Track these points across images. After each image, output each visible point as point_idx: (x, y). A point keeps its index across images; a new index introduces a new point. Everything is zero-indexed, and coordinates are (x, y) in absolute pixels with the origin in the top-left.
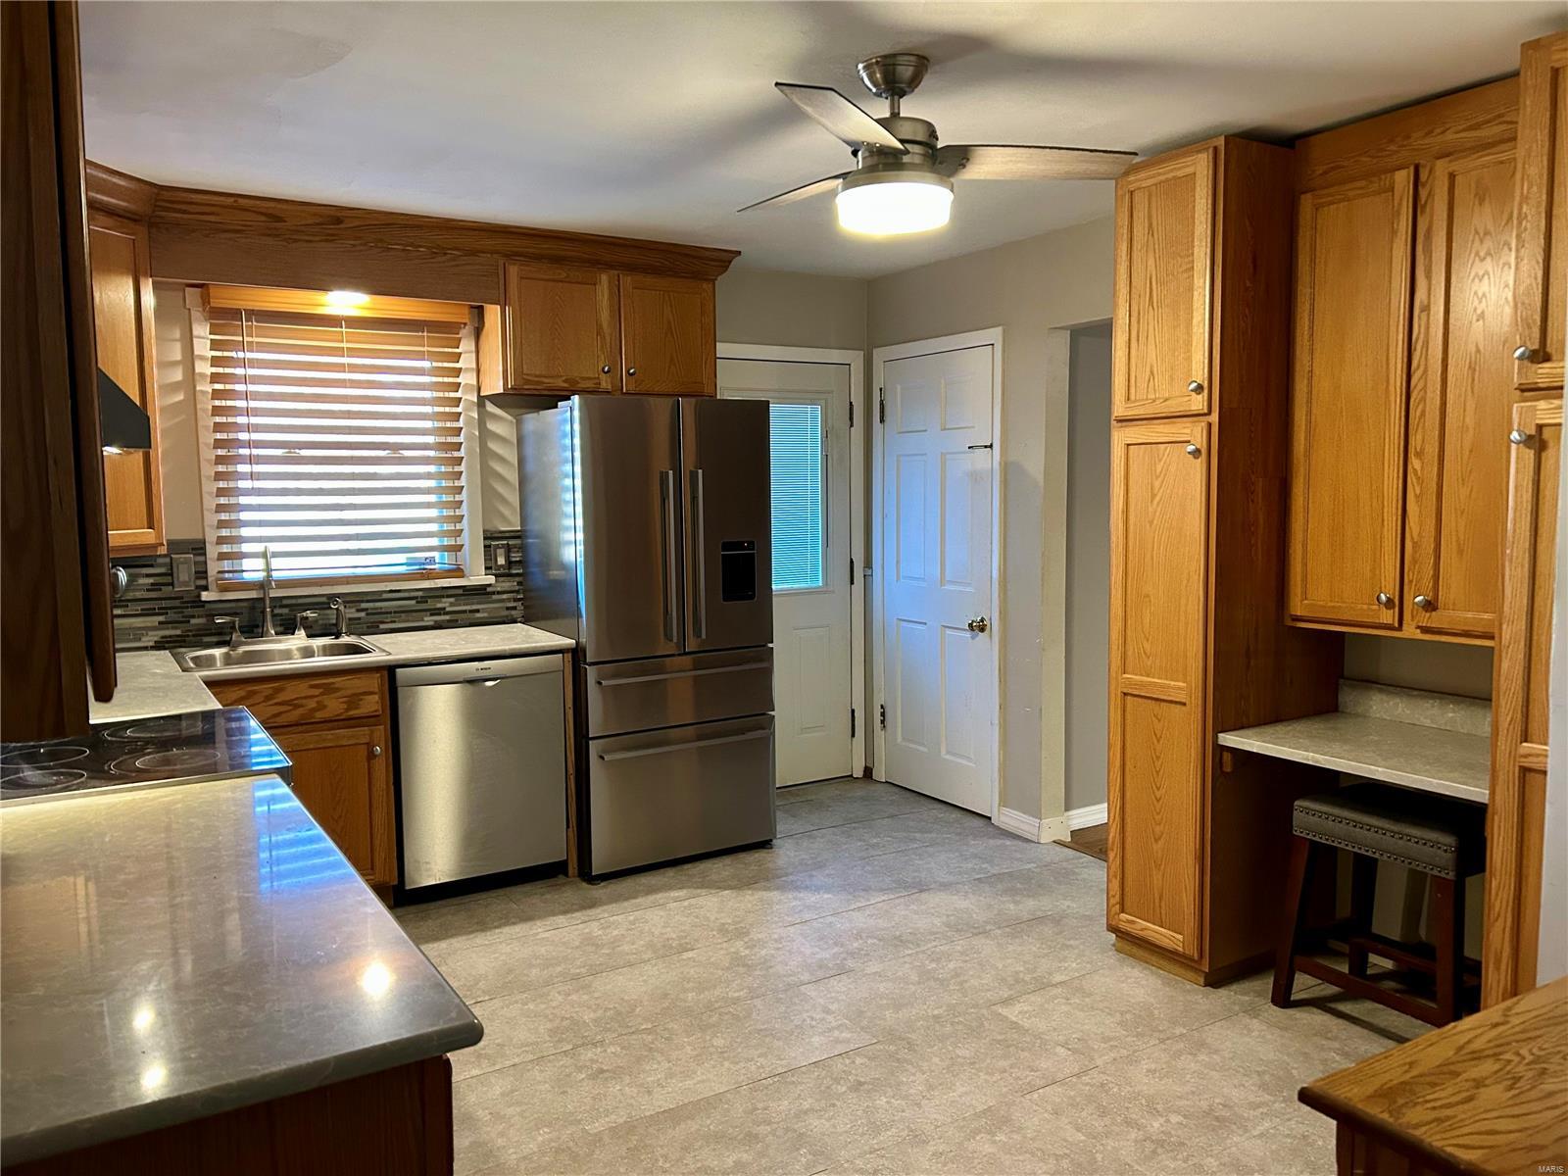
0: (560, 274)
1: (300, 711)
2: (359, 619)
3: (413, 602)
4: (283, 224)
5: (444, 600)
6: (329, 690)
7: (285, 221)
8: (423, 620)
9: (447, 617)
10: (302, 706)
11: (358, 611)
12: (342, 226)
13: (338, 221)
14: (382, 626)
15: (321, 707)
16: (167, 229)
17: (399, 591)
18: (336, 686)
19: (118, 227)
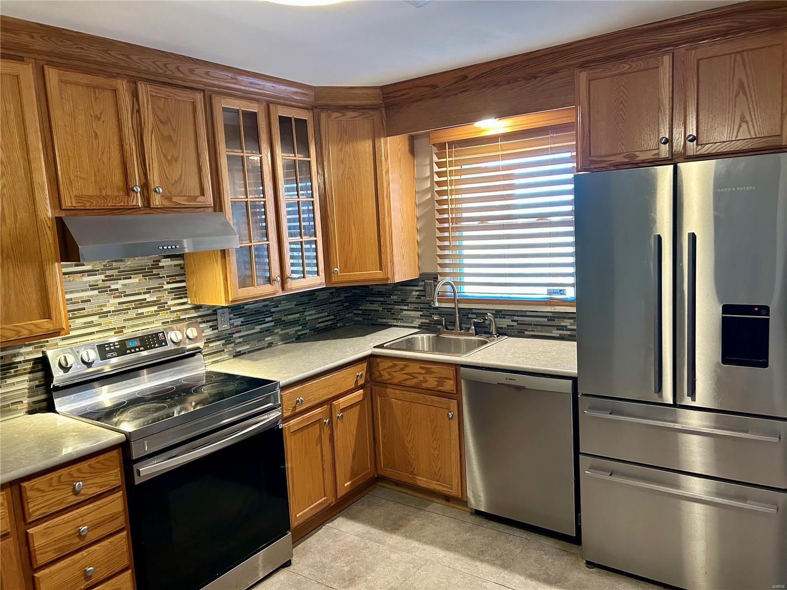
0: (624, 67)
1: (415, 381)
2: (513, 326)
3: (546, 319)
4: (438, 89)
5: (566, 320)
6: (429, 372)
7: (439, 87)
8: (552, 333)
9: (569, 333)
10: (416, 378)
11: (512, 321)
12: (467, 80)
13: (465, 77)
14: (526, 333)
15: (425, 381)
16: (392, 109)
17: (537, 311)
18: (432, 370)
19: (361, 115)
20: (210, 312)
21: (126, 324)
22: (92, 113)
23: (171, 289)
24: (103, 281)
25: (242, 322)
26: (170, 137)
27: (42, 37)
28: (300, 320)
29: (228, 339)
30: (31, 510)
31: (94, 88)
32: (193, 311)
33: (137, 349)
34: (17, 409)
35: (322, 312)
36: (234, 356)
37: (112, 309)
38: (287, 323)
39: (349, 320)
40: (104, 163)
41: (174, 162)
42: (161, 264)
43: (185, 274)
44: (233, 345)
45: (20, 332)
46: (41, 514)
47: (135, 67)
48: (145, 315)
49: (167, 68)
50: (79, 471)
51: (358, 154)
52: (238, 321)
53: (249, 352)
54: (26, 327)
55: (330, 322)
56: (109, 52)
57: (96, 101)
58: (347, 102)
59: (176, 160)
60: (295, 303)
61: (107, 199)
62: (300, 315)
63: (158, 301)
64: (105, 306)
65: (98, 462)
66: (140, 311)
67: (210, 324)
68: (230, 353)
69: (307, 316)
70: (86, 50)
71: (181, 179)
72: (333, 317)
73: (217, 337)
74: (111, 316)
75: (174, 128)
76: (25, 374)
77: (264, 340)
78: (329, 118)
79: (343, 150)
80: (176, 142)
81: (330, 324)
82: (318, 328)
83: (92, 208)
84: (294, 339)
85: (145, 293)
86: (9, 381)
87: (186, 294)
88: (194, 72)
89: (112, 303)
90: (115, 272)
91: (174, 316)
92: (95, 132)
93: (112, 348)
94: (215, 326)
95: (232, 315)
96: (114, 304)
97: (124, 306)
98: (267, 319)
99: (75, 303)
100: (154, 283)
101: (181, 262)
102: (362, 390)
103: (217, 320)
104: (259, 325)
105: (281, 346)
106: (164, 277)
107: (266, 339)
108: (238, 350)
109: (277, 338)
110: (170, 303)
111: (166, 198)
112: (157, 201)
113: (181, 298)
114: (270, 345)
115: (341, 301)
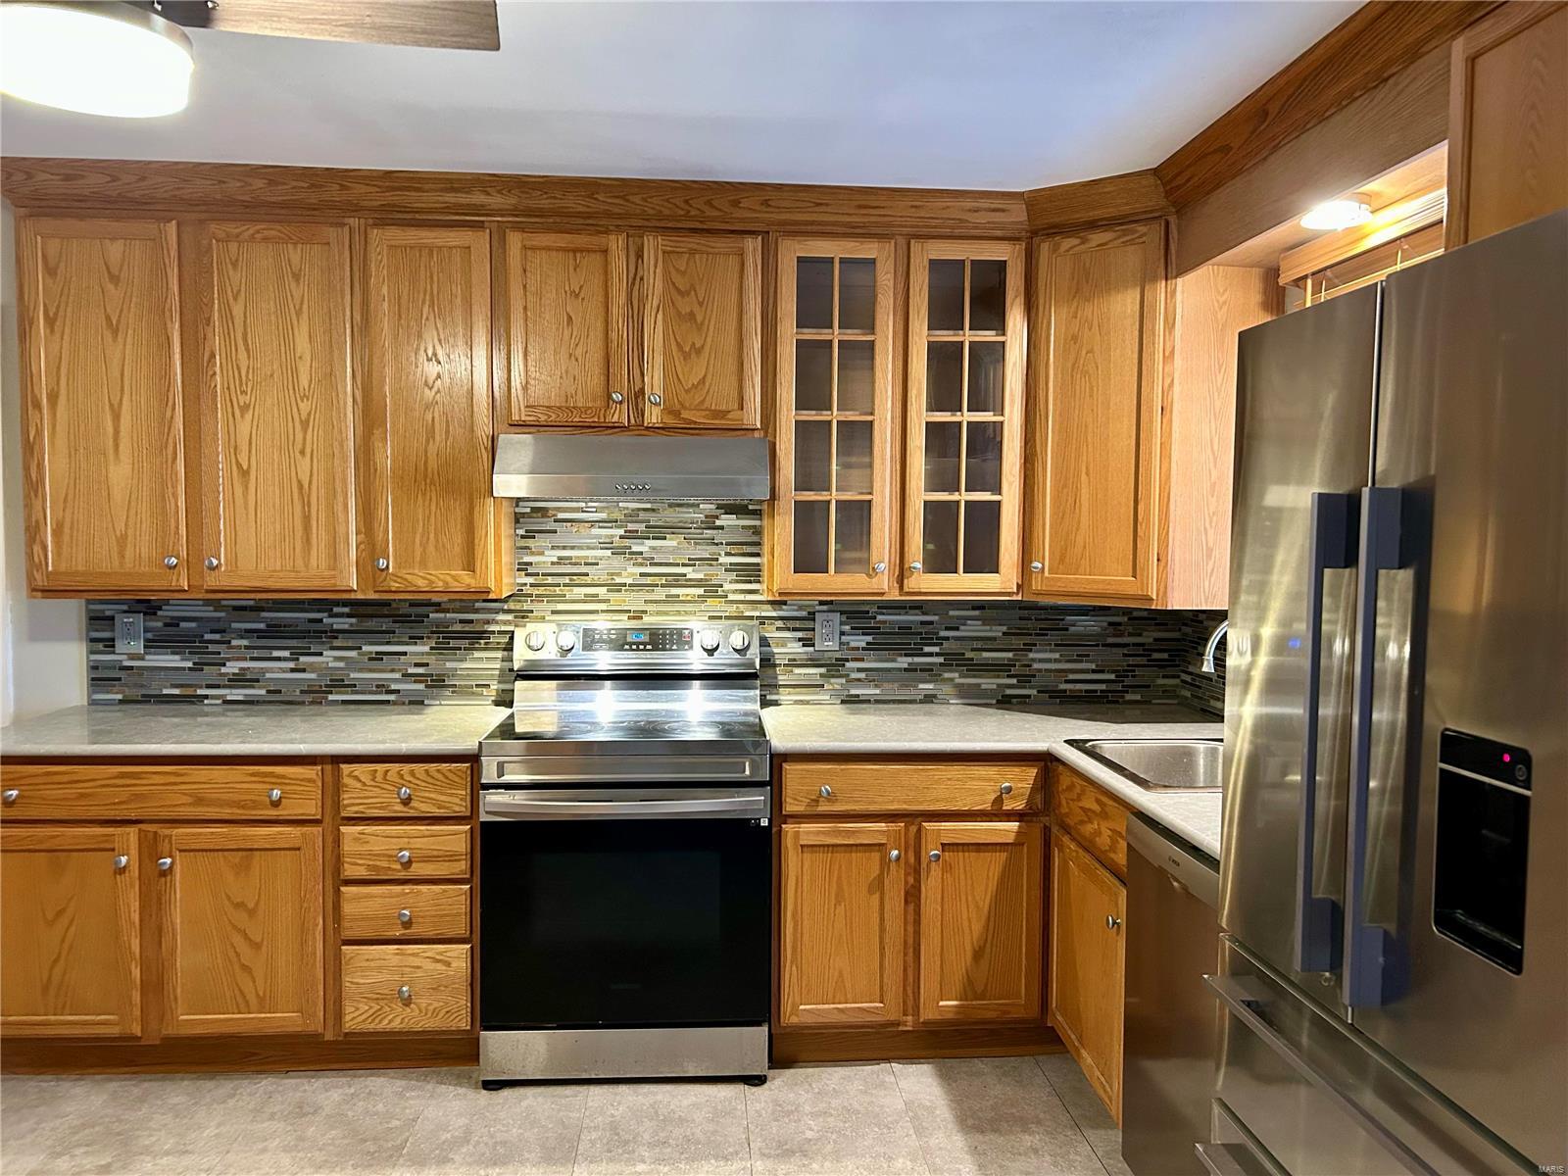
16: (1185, 214)
19: (1119, 237)
20: (804, 614)
21: (649, 608)
22: (567, 288)
23: (731, 564)
24: (621, 537)
25: (868, 643)
26: (692, 315)
27: (499, 192)
28: (1015, 666)
29: (834, 667)
30: (345, 802)
31: (575, 251)
32: (769, 607)
33: (641, 647)
34: (482, 695)
35: (1081, 661)
36: (843, 702)
37: (629, 581)
38: (975, 665)
39: (1163, 692)
40: (577, 360)
41: (693, 355)
42: (718, 523)
43: (759, 544)
44: (844, 681)
45: (434, 583)
46: (356, 813)
47: (638, 211)
48: (681, 598)
49: (691, 206)
50: (412, 773)
51: (1109, 319)
52: (860, 641)
53: (877, 702)
54: (442, 577)
55: (1103, 687)
56: (595, 196)
57: (575, 269)
58: (1091, 214)
59: (699, 351)
60: (1004, 629)
61: (572, 412)
62: (1014, 655)
63: (706, 580)
64: (619, 574)
65: (438, 771)
66: (674, 591)
67: (800, 635)
68: (834, 694)
69: (1033, 660)
70: (561, 199)
71: (704, 383)
72: (1112, 677)
73: (810, 660)
74: (626, 591)
75: (701, 300)
76: (498, 649)
77: (916, 687)
78: (1055, 251)
79: (1079, 316)
80: (702, 324)
81: (1102, 691)
82: (1065, 691)
83: (550, 424)
84: (994, 702)
85: (684, 565)
86: (477, 654)
87: (759, 576)
88: (741, 205)
89: (630, 573)
90: (641, 527)
91: (732, 610)
92: (568, 314)
93: (605, 637)
94: (811, 639)
95: (847, 628)
96: (634, 574)
97: (649, 580)
98: (927, 649)
99: (576, 564)
100: (705, 552)
101: (757, 523)
102: (1018, 824)
103: (814, 630)
104: (906, 655)
105: (955, 706)
106: (722, 544)
107: (921, 686)
108: (853, 692)
109: (947, 689)
110: (727, 586)
111: (670, 413)
112: (653, 416)
113: (750, 582)
114: (929, 699)
115: (1143, 645)
